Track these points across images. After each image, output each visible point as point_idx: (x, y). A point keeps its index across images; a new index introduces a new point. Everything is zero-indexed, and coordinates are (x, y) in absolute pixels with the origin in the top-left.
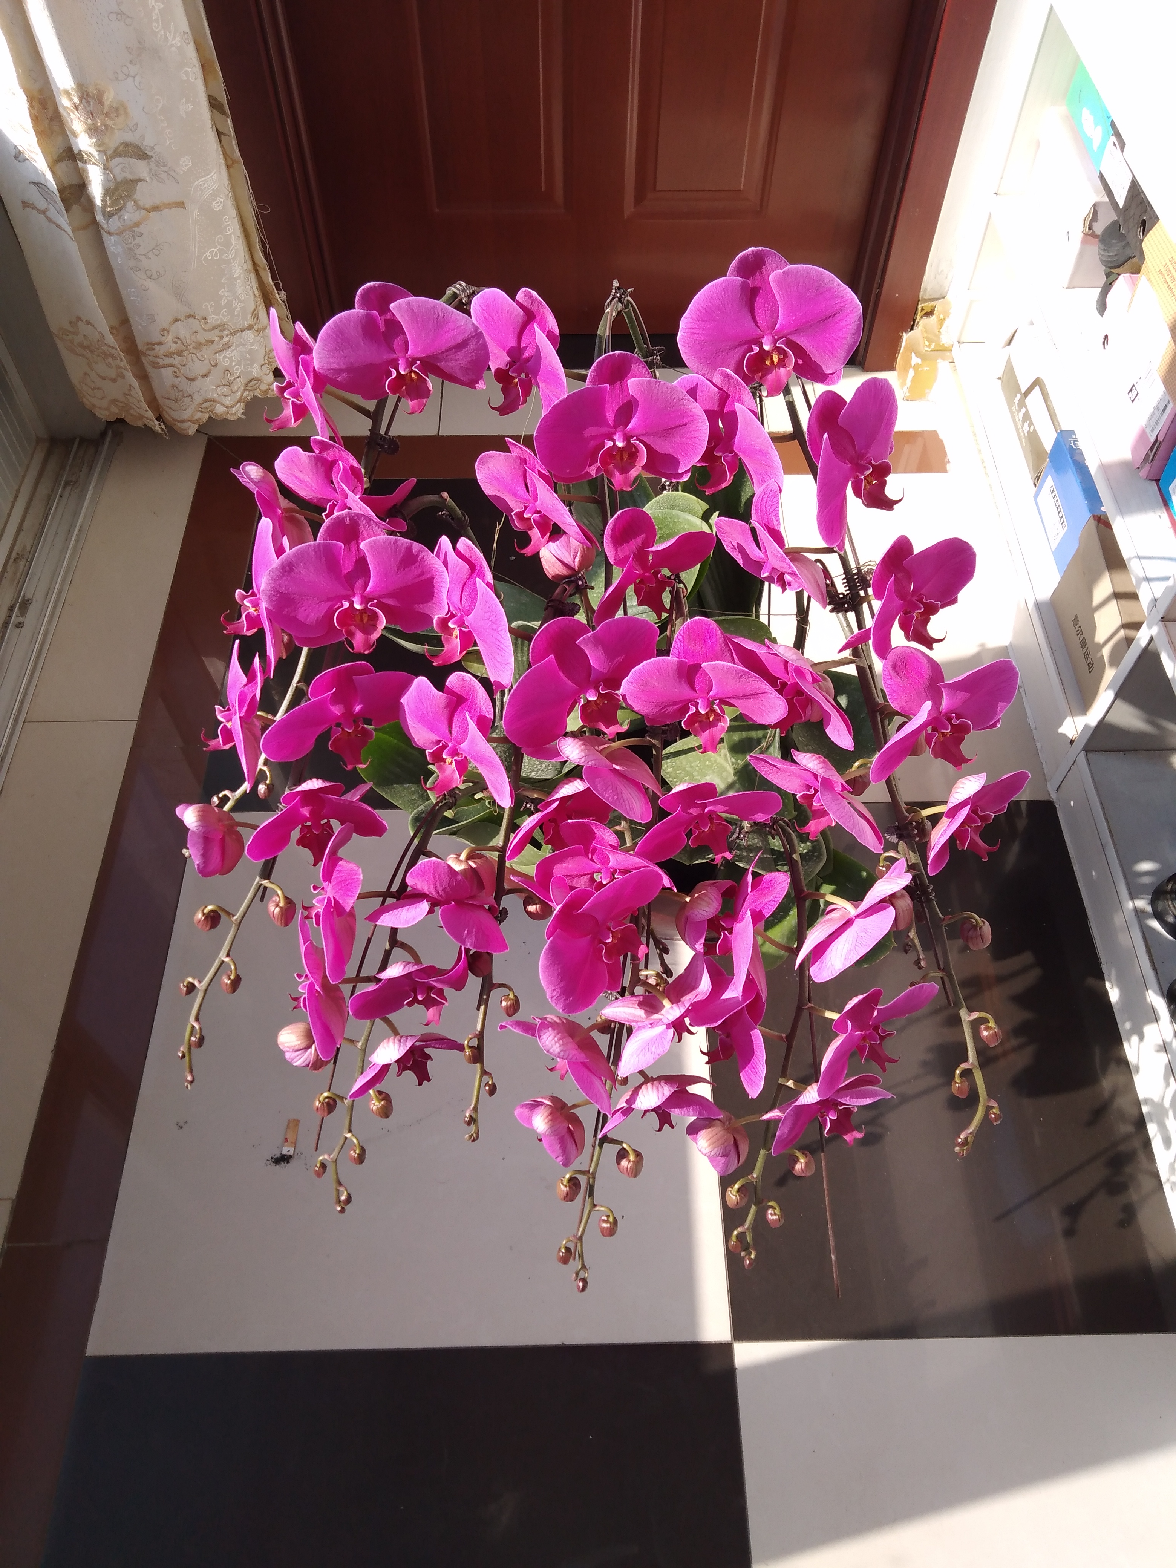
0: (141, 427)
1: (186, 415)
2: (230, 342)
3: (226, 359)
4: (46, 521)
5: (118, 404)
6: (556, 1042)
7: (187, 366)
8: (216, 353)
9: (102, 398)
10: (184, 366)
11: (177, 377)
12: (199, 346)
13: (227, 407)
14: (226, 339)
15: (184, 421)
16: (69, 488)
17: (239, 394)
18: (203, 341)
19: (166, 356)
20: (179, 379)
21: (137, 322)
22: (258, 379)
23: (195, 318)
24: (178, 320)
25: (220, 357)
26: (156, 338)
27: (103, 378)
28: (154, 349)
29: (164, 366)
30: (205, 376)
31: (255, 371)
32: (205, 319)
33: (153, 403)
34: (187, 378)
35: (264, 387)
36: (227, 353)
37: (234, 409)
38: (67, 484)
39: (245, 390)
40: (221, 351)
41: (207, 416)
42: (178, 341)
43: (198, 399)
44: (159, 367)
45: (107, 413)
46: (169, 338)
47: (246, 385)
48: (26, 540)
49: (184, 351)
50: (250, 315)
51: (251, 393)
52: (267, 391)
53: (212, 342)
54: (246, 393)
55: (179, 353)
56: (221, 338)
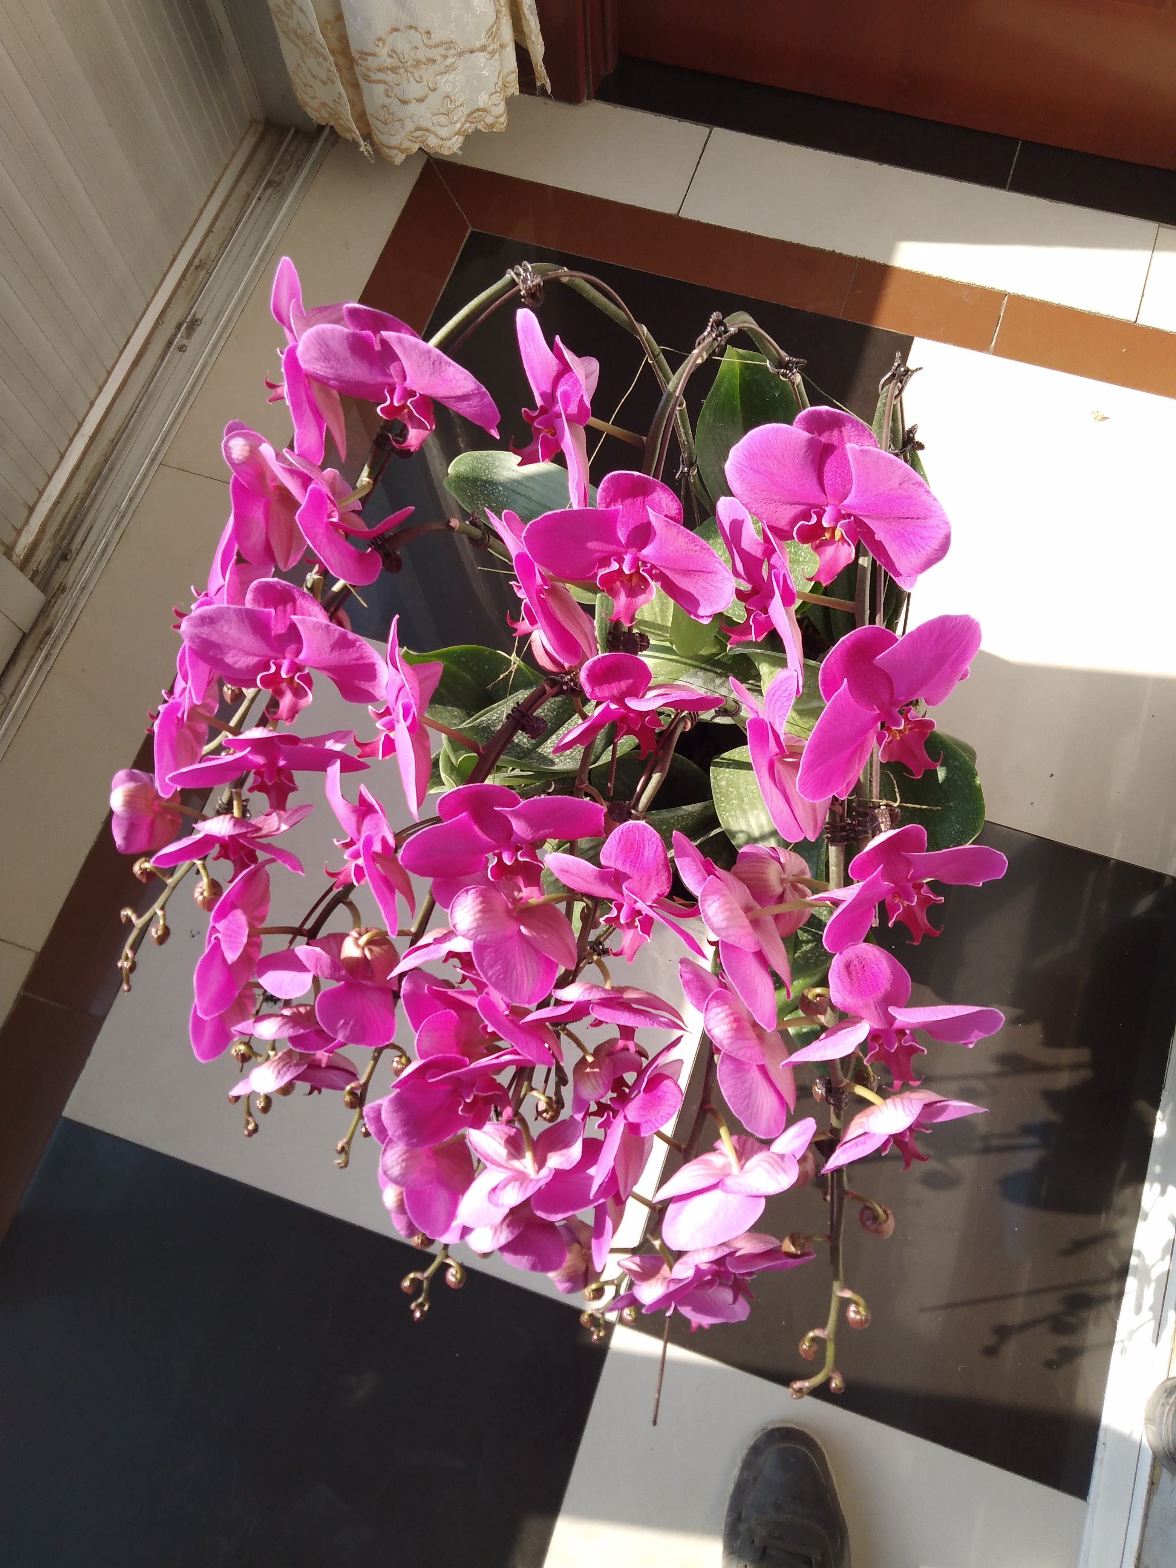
0: (350, 141)
1: (395, 141)
2: (456, 64)
3: (446, 84)
4: (237, 225)
5: (329, 109)
6: (398, 1163)
7: (401, 86)
8: (436, 76)
9: (313, 98)
10: (398, 85)
11: (388, 96)
12: (418, 63)
13: (442, 139)
14: (450, 60)
15: (391, 148)
16: (270, 190)
17: (459, 125)
18: (424, 59)
19: (380, 70)
20: (391, 100)
21: (353, 26)
22: (484, 110)
23: (416, 29)
24: (396, 30)
25: (442, 80)
26: (370, 47)
27: (315, 77)
28: (366, 60)
29: (376, 82)
30: (420, 100)
31: (483, 100)
32: (428, 33)
33: (362, 118)
34: (400, 100)
35: (489, 120)
36: (451, 76)
37: (449, 143)
38: (270, 184)
39: (466, 121)
40: (443, 73)
41: (417, 146)
42: (394, 55)
43: (410, 126)
44: (370, 82)
45: (317, 114)
46: (383, 52)
47: (469, 116)
48: (212, 244)
49: (399, 68)
50: (484, 34)
51: (474, 126)
52: (492, 126)
53: (434, 61)
54: (468, 125)
55: (394, 70)
56: (446, 57)
